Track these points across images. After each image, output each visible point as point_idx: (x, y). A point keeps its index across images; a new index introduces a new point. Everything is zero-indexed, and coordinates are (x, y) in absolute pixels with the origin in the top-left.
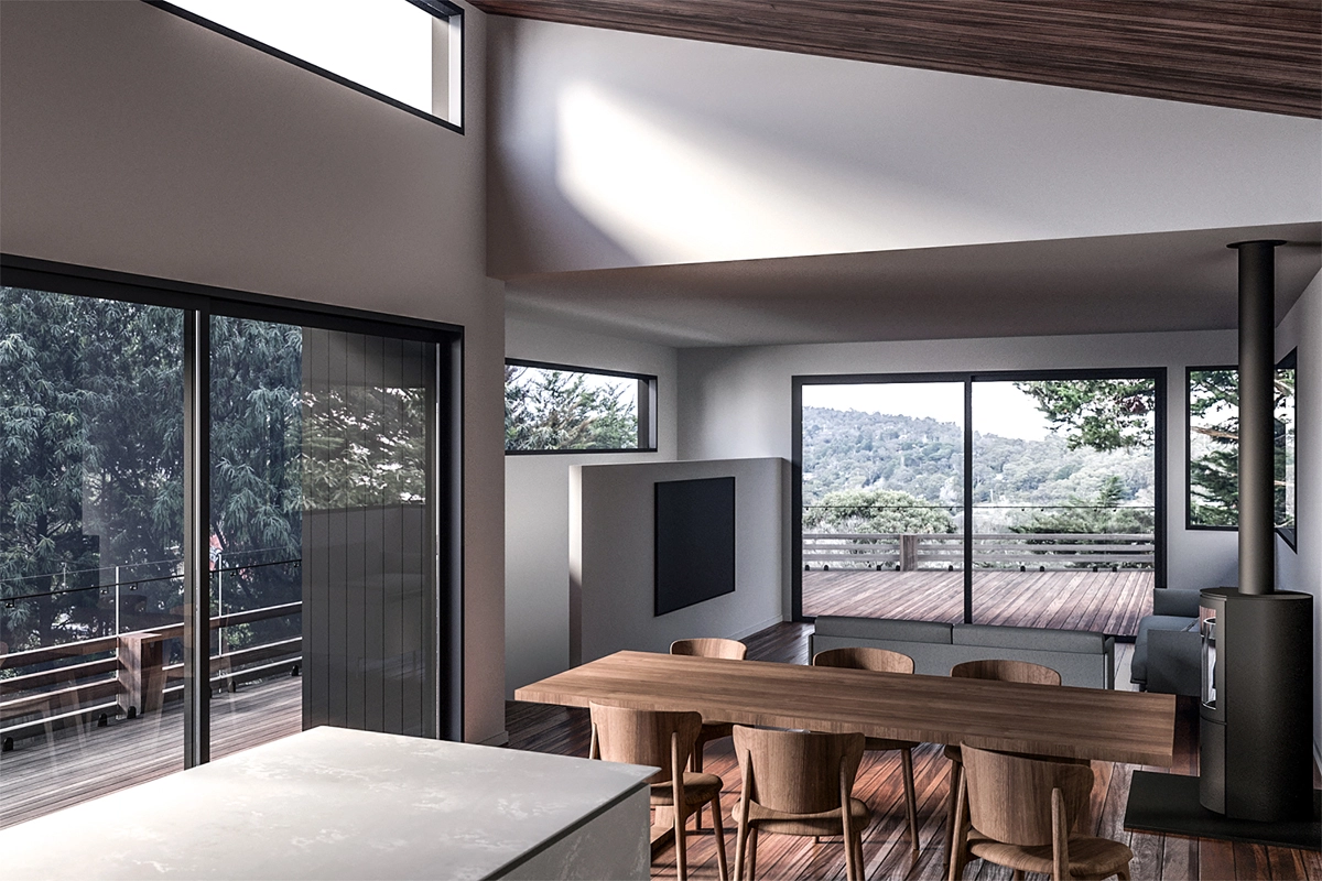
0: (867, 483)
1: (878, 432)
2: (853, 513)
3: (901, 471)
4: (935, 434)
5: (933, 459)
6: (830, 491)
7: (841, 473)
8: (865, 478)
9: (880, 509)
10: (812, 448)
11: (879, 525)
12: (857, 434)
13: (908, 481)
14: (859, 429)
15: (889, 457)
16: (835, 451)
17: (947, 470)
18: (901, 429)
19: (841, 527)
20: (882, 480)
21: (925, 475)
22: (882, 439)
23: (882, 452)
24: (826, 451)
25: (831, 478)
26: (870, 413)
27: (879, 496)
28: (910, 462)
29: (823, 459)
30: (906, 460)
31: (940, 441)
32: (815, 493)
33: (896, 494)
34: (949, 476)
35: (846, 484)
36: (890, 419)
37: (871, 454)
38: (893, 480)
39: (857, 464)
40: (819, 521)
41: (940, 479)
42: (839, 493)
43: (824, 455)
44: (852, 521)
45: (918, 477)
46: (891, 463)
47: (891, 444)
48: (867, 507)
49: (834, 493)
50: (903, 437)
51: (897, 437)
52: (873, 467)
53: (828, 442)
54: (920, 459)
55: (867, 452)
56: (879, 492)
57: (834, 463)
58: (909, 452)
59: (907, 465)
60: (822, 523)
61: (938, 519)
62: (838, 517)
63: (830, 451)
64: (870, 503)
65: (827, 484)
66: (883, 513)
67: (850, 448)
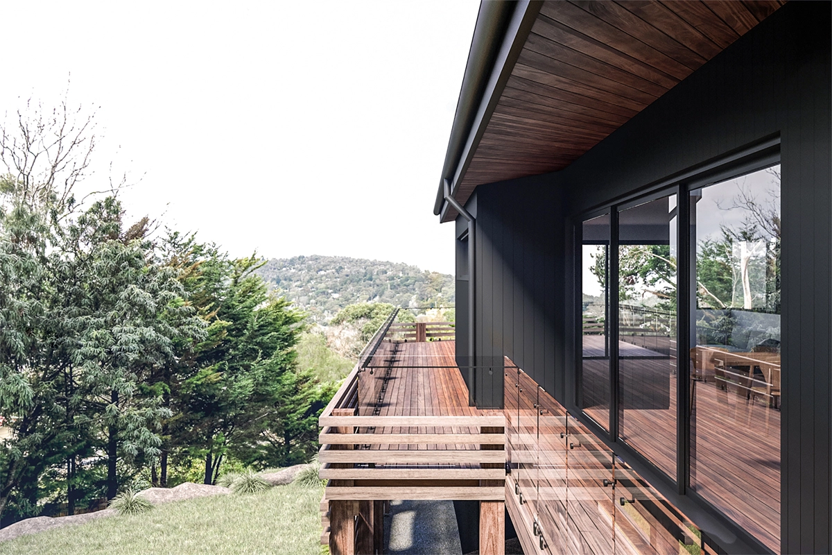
0: (370, 299)
1: (376, 270)
2: (362, 316)
3: (388, 292)
4: (406, 272)
5: (405, 285)
6: (349, 304)
7: (355, 294)
8: (368, 296)
9: (377, 314)
10: (339, 279)
11: (376, 322)
12: (364, 271)
13: (392, 297)
14: (365, 268)
15: (382, 284)
16: (351, 281)
17: (413, 291)
18: (388, 269)
19: (355, 324)
20: (378, 297)
21: (401, 294)
22: (377, 274)
23: (378, 282)
24: (347, 281)
25: (349, 296)
26: (372, 260)
27: (376, 306)
28: (393, 287)
29: (345, 286)
30: (391, 286)
31: (409, 275)
32: (340, 305)
33: (385, 305)
34: (414, 294)
35: (358, 300)
36: (381, 264)
37: (372, 282)
38: (384, 297)
39: (364, 288)
40: (343, 321)
41: (409, 296)
42: (354, 305)
43: (345, 283)
44: (361, 321)
45: (398, 295)
46: (383, 288)
47: (383, 277)
48: (369, 313)
49: (351, 305)
50: (389, 273)
51: (386, 273)
52: (373, 290)
53: (347, 276)
54: (399, 285)
55: (370, 282)
56: (376, 304)
57: (351, 288)
58: (392, 281)
59: (391, 289)
60: (344, 322)
61: (408, 318)
62: (353, 318)
63: (349, 281)
64: (371, 310)
65: (347, 300)
66: (378, 316)
67: (360, 280)
